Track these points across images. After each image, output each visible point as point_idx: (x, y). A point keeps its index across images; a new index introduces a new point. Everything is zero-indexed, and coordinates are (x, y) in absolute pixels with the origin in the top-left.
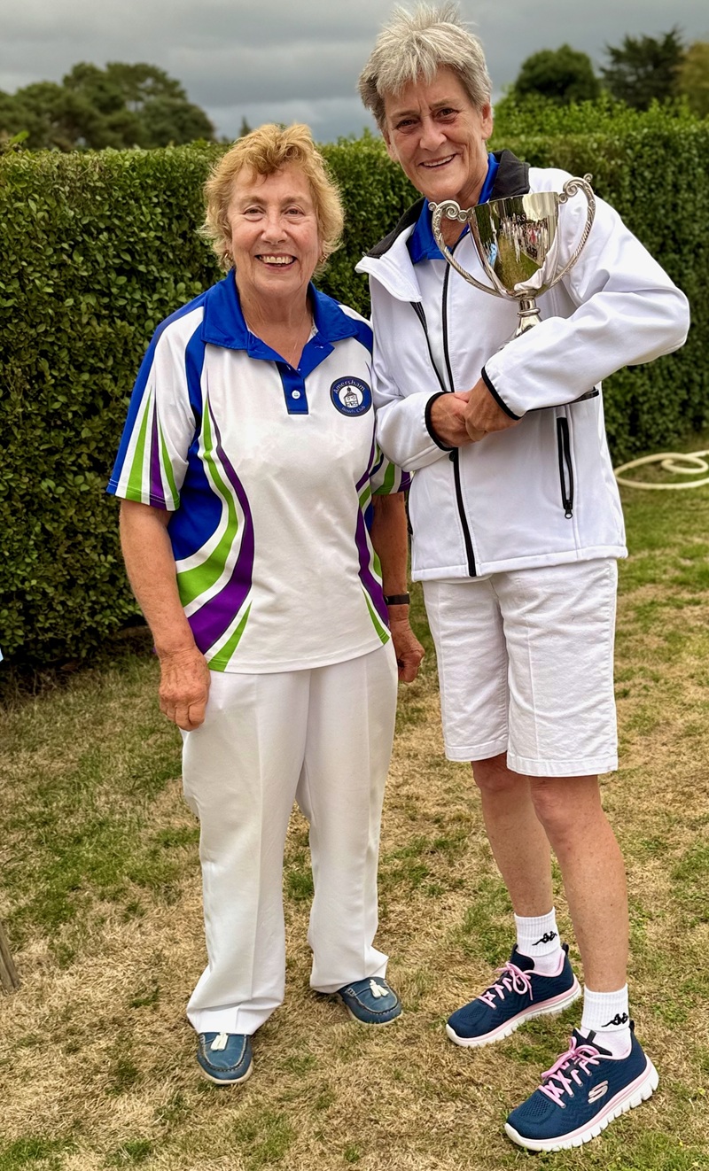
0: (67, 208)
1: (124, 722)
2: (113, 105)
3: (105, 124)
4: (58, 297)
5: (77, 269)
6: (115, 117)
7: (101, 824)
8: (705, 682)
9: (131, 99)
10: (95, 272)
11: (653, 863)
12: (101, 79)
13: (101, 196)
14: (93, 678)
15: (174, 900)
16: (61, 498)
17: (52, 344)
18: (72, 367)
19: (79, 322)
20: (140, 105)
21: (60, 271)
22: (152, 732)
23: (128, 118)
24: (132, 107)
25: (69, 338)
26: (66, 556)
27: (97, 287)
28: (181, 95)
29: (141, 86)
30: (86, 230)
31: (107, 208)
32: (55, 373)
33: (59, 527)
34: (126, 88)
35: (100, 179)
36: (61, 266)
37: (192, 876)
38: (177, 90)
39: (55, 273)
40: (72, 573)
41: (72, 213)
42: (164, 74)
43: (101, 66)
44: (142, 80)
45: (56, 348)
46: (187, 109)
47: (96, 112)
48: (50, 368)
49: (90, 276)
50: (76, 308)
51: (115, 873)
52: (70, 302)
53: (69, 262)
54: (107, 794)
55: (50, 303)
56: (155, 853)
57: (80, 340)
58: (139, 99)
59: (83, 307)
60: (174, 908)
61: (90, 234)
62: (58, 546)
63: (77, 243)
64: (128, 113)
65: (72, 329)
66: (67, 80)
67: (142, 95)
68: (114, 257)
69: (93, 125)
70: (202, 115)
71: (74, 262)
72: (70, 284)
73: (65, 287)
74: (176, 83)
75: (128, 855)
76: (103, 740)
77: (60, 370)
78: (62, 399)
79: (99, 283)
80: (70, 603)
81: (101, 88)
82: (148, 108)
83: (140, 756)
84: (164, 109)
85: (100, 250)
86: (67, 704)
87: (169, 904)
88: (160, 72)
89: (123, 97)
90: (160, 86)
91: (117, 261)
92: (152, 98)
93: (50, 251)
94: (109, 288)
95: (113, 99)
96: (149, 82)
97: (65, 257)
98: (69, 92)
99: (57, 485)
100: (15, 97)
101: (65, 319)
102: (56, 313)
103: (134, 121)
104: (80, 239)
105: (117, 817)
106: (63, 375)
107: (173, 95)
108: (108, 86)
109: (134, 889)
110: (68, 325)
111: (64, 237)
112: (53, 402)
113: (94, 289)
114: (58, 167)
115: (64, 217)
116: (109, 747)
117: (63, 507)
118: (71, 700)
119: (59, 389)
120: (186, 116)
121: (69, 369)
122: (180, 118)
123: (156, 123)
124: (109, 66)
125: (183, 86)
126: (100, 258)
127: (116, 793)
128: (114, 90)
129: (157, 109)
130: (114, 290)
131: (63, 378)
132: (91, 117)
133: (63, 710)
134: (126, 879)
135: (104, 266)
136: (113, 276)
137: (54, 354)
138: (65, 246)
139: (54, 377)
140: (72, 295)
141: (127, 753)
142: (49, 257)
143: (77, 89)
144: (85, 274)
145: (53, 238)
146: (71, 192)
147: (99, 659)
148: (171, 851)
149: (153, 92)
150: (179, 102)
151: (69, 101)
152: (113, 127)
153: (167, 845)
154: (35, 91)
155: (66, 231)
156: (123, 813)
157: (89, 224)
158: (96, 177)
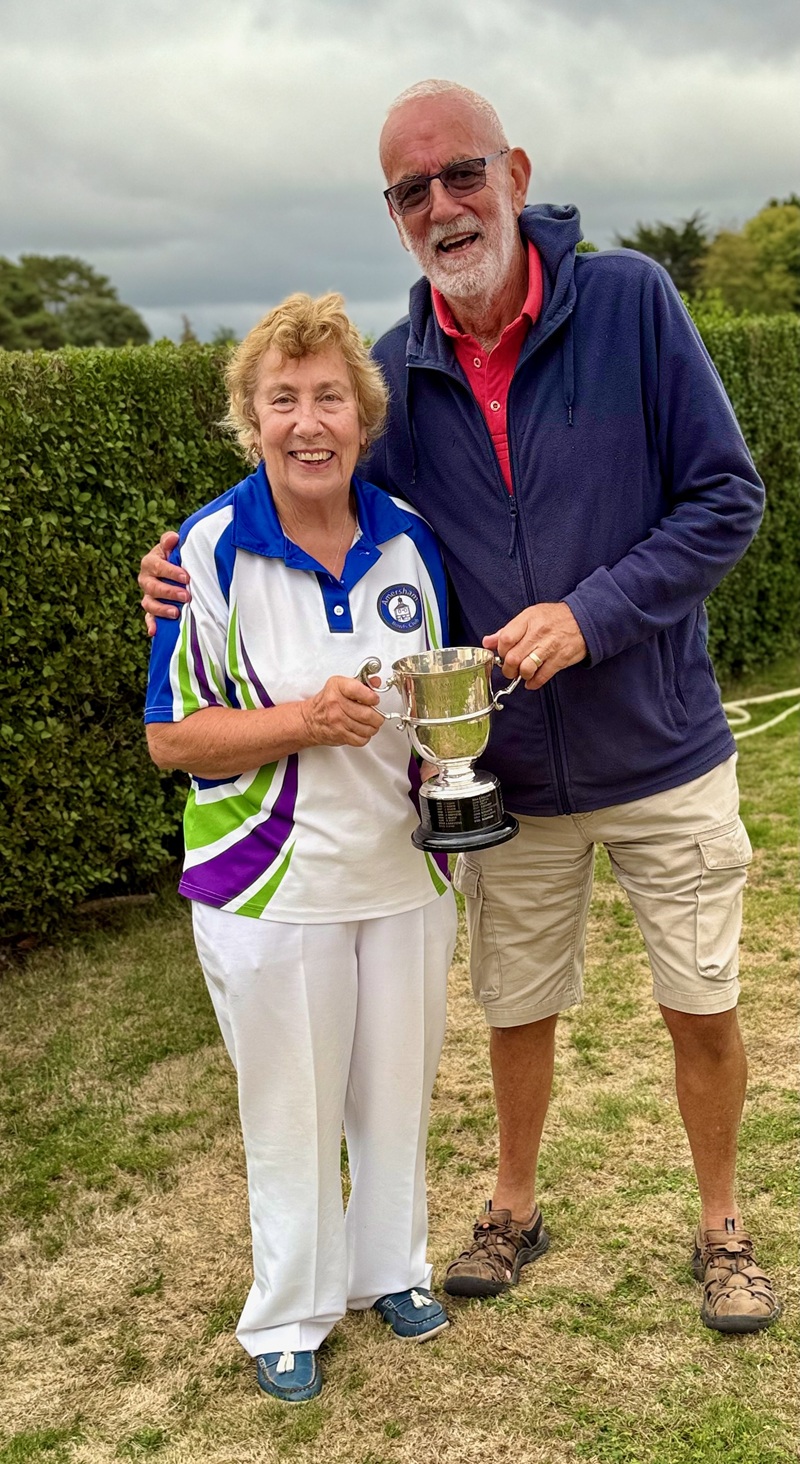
1: (95, 1003)
2: (30, 305)
3: (19, 328)
4: (15, 516)
5: (36, 484)
6: (32, 320)
7: (78, 1112)
8: (756, 948)
9: (50, 300)
10: (56, 487)
12: (14, 275)
13: (61, 400)
14: (55, 957)
15: (171, 1188)
16: (20, 747)
17: (9, 569)
18: (30, 597)
19: (39, 544)
20: (62, 306)
21: (17, 486)
22: (128, 1013)
23: (48, 320)
24: (51, 308)
25: (27, 563)
26: (25, 814)
27: (58, 504)
28: (110, 294)
29: (62, 283)
30: (46, 437)
31: (68, 413)
32: (13, 603)
33: (16, 780)
34: (44, 286)
35: (61, 381)
36: (17, 480)
37: (187, 1163)
38: (106, 288)
39: (12, 489)
40: (32, 833)
41: (31, 420)
42: (90, 269)
43: (14, 260)
44: (61, 276)
45: (13, 574)
46: (118, 311)
47: (9, 314)
48: (8, 597)
49: (50, 492)
50: (35, 528)
51: (100, 1161)
52: (28, 521)
53: (27, 475)
54: (82, 1079)
55: (6, 522)
56: (144, 1140)
57: (40, 565)
58: (60, 299)
59: (43, 527)
60: (171, 1195)
61: (51, 443)
62: (16, 802)
63: (35, 454)
64: (48, 315)
65: (31, 553)
67: (64, 294)
68: (77, 470)
69: (8, 327)
70: (136, 318)
71: (32, 475)
72: (29, 500)
73: (23, 504)
74: (103, 280)
75: (113, 1142)
76: (71, 1023)
77: (17, 599)
78: (20, 632)
79: (60, 500)
80: (30, 868)
81: (15, 286)
82: (71, 310)
83: (117, 1039)
84: (89, 311)
85: (61, 462)
86: (27, 985)
87: (165, 1191)
88: (84, 267)
89: (45, 297)
90: (85, 284)
91: (80, 475)
92: (76, 300)
93: (6, 463)
94: (71, 505)
95: (30, 298)
96: (72, 278)
97: (22, 470)
99: (15, 732)
101: (23, 541)
102: (12, 534)
103: (54, 325)
104: (38, 449)
105: (97, 1103)
106: (21, 605)
107: (101, 294)
108: (21, 282)
109: (124, 1177)
110: (26, 547)
111: (21, 447)
112: (10, 637)
113: (55, 507)
114: (13, 367)
115: (21, 424)
116: (79, 1030)
117: (22, 758)
118: (32, 981)
119: (17, 621)
120: (117, 320)
121: (27, 598)
122: (110, 321)
123: (81, 328)
124: (24, 260)
125: (111, 284)
126: (61, 471)
127: (92, 1078)
128: (30, 289)
129: (82, 311)
130: (78, 509)
131: (20, 609)
133: (23, 991)
134: (114, 1166)
135: (65, 480)
136: (75, 492)
137: (11, 581)
138: (23, 457)
139: (11, 607)
140: (31, 514)
141: (101, 1037)
142: (5, 470)
144: (45, 489)
145: (9, 449)
146: (29, 396)
147: (61, 935)
148: (163, 1137)
149: (76, 291)
150: (107, 302)
152: (29, 331)
153: (157, 1130)
155: (24, 441)
156: (103, 1099)
157: (49, 432)
158: (56, 379)
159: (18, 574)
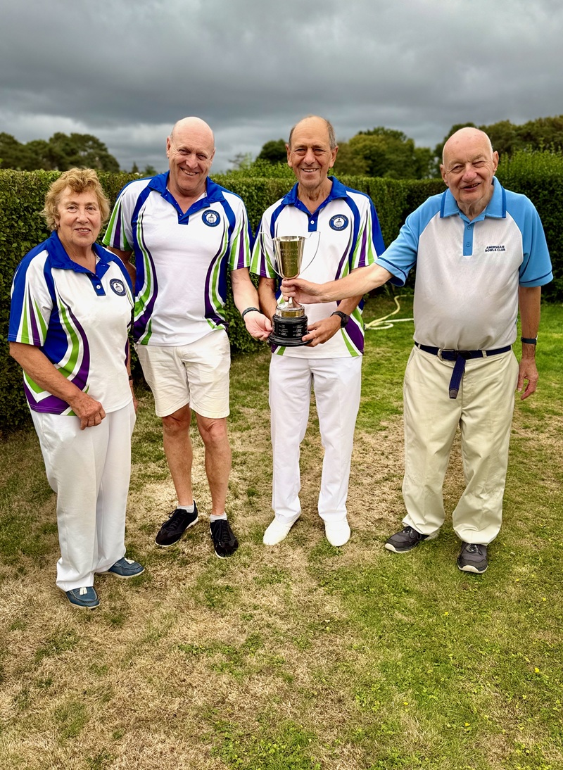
0: (16, 198)
1: (34, 460)
2: (73, 152)
3: (68, 162)
4: (9, 242)
5: (20, 229)
6: (73, 158)
7: (13, 518)
9: (81, 150)
10: (30, 230)
11: (299, 550)
12: (68, 140)
13: (35, 193)
14: (22, 435)
15: (44, 566)
17: (5, 266)
19: (20, 255)
20: (86, 153)
21: (11, 229)
24: (82, 154)
25: (14, 263)
27: (31, 238)
28: (105, 150)
29: (87, 144)
30: (26, 209)
31: (37, 199)
32: (6, 280)
34: (79, 145)
35: (35, 184)
36: (12, 227)
37: (56, 552)
38: (103, 148)
39: (8, 230)
40: (11, 382)
41: (19, 201)
43: (68, 134)
45: (7, 268)
46: (108, 156)
47: (64, 155)
48: (3, 278)
49: (27, 233)
50: (18, 248)
51: (15, 549)
52: (15, 245)
53: (16, 225)
54: (19, 501)
55: (5, 245)
56: (38, 537)
58: (85, 150)
59: (23, 248)
60: (43, 570)
61: (29, 212)
63: (21, 216)
64: (80, 157)
65: (16, 259)
66: (51, 140)
67: (87, 149)
68: (41, 223)
69: (63, 160)
70: (115, 160)
71: (19, 225)
72: (16, 236)
73: (13, 237)
74: (103, 144)
75: (24, 538)
76: (21, 470)
79: (32, 236)
80: (9, 398)
81: (67, 144)
82: (89, 155)
83: (39, 480)
85: (33, 220)
86: (6, 449)
87: (41, 568)
89: (78, 149)
90: (96, 145)
91: (42, 226)
92: (91, 151)
93: (5, 219)
94: (37, 239)
95: (73, 150)
96: (90, 143)
97: (13, 222)
98: (52, 145)
99: (5, 337)
100: (26, 146)
101: (12, 254)
102: (7, 251)
103: (82, 159)
104: (22, 214)
105: (22, 514)
107: (101, 150)
108: (71, 143)
109: (23, 558)
110: (14, 256)
111: (14, 212)
113: (29, 239)
114: (12, 177)
115: (14, 202)
116: (24, 474)
118: (8, 447)
120: (107, 160)
122: (104, 160)
124: (72, 134)
125: (106, 146)
126: (33, 224)
127: (23, 500)
128: (74, 146)
129: (93, 155)
130: (40, 240)
132: (62, 157)
133: (3, 452)
134: (20, 552)
135: (35, 227)
136: (40, 233)
138: (14, 217)
139: (5, 283)
140: (17, 242)
141: (33, 478)
142: (5, 222)
143: (56, 144)
144: (24, 231)
145: (8, 213)
146: (19, 191)
147: (26, 425)
148: (47, 537)
149: (91, 148)
150: (103, 153)
151: (50, 150)
153: (45, 533)
154: (35, 144)
155: (15, 210)
156: (26, 513)
157: (28, 206)
158: (33, 183)
159: (9, 268)
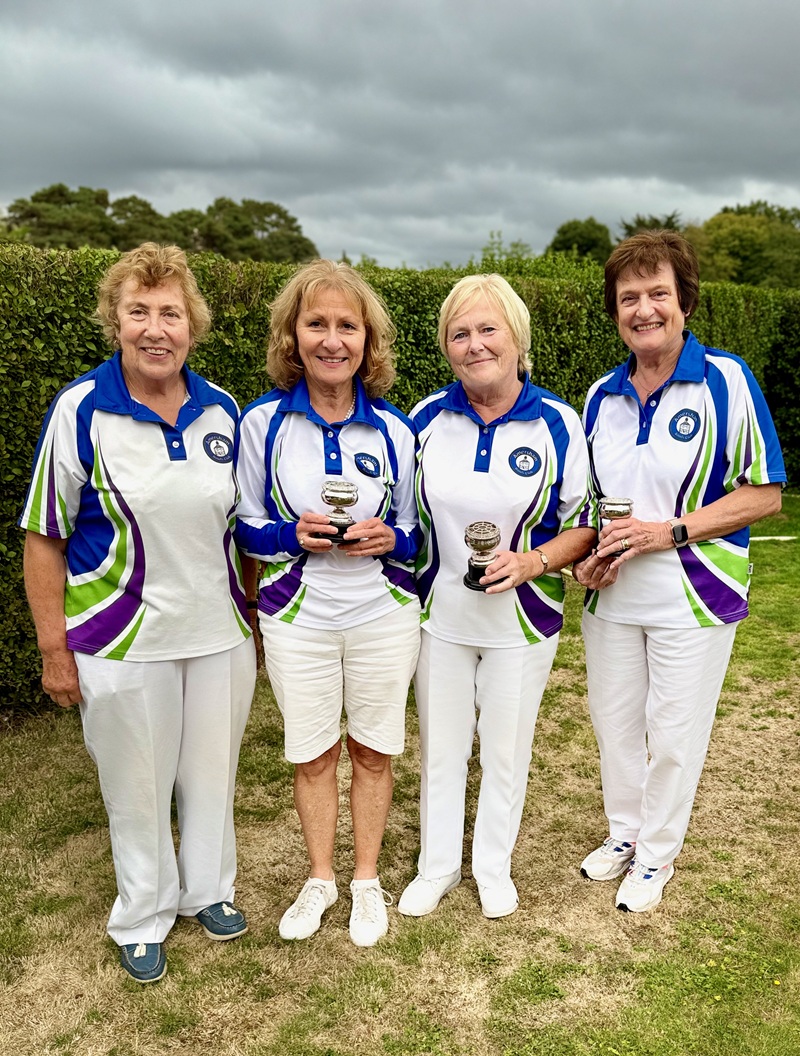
0: (28, 298)
3: (236, 246)
4: (15, 377)
5: (37, 354)
6: (246, 241)
9: (258, 229)
10: (58, 358)
12: (237, 210)
13: (67, 288)
16: (12, 561)
17: (7, 420)
18: (29, 443)
20: (266, 234)
21: (20, 354)
23: (256, 243)
24: (259, 234)
25: (26, 417)
26: (15, 614)
27: (60, 372)
28: (297, 229)
29: (268, 219)
30: (50, 318)
32: (11, 448)
33: (8, 588)
34: (256, 220)
35: (67, 273)
36: (22, 350)
38: (294, 225)
39: (14, 356)
41: (34, 303)
42: (287, 213)
43: (238, 201)
44: (269, 214)
45: (11, 425)
47: (230, 235)
48: (6, 443)
50: (34, 390)
52: (26, 383)
53: (29, 347)
57: (38, 419)
58: (265, 229)
59: (43, 390)
61: (53, 322)
62: (9, 604)
63: (39, 331)
64: (256, 239)
65: (30, 409)
66: (209, 209)
67: (268, 226)
68: (79, 346)
69: (227, 245)
71: (35, 348)
72: (30, 367)
73: (26, 370)
74: (294, 220)
76: (30, 786)
77: (16, 445)
78: (16, 471)
81: (236, 218)
82: (271, 237)
83: (56, 807)
84: (283, 238)
85: (64, 339)
86: (15, 746)
88: (283, 211)
90: (282, 221)
91: (81, 350)
92: (275, 230)
93: (8, 336)
95: (245, 227)
96: (274, 215)
97: (24, 342)
98: (211, 218)
99: (9, 550)
100: (168, 219)
101: (22, 399)
102: (12, 393)
103: (259, 246)
104: (42, 326)
106: (18, 450)
107: (292, 228)
108: (240, 216)
110: (24, 404)
111: (25, 323)
112: (6, 474)
115: (25, 305)
117: (14, 570)
119: (16, 462)
120: (300, 244)
121: (26, 445)
122: (296, 245)
123: (275, 249)
124: (244, 202)
125: (299, 222)
126: (62, 346)
128: (245, 221)
129: (278, 237)
131: (19, 453)
132: (226, 240)
135: (67, 353)
136: (78, 363)
137: (9, 431)
138: (25, 332)
139: (9, 451)
142: (7, 342)
143: (217, 217)
144: (45, 359)
145: (13, 324)
146: (35, 283)
149: (276, 225)
150: (296, 234)
151: (211, 226)
152: (243, 248)
155: (28, 318)
157: (53, 313)
158: (63, 271)
159: (15, 425)
